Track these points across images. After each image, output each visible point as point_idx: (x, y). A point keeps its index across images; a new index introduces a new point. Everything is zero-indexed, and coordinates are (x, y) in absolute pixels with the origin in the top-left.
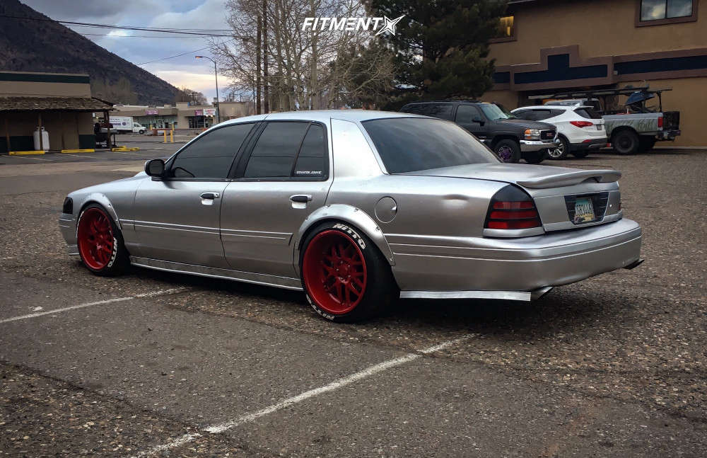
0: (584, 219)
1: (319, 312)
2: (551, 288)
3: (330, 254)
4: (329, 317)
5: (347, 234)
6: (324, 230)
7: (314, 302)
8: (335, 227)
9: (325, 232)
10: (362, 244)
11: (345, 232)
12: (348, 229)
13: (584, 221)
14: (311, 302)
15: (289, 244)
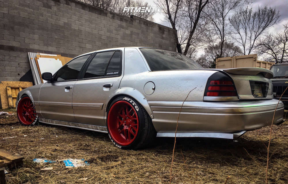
0: (258, 95)
1: (114, 143)
2: (245, 131)
3: (121, 113)
4: (119, 146)
5: (130, 103)
6: (118, 101)
7: (112, 138)
8: (124, 99)
9: (119, 102)
10: (137, 108)
11: (129, 102)
12: (130, 100)
13: (258, 96)
14: (110, 138)
15: (102, 109)
